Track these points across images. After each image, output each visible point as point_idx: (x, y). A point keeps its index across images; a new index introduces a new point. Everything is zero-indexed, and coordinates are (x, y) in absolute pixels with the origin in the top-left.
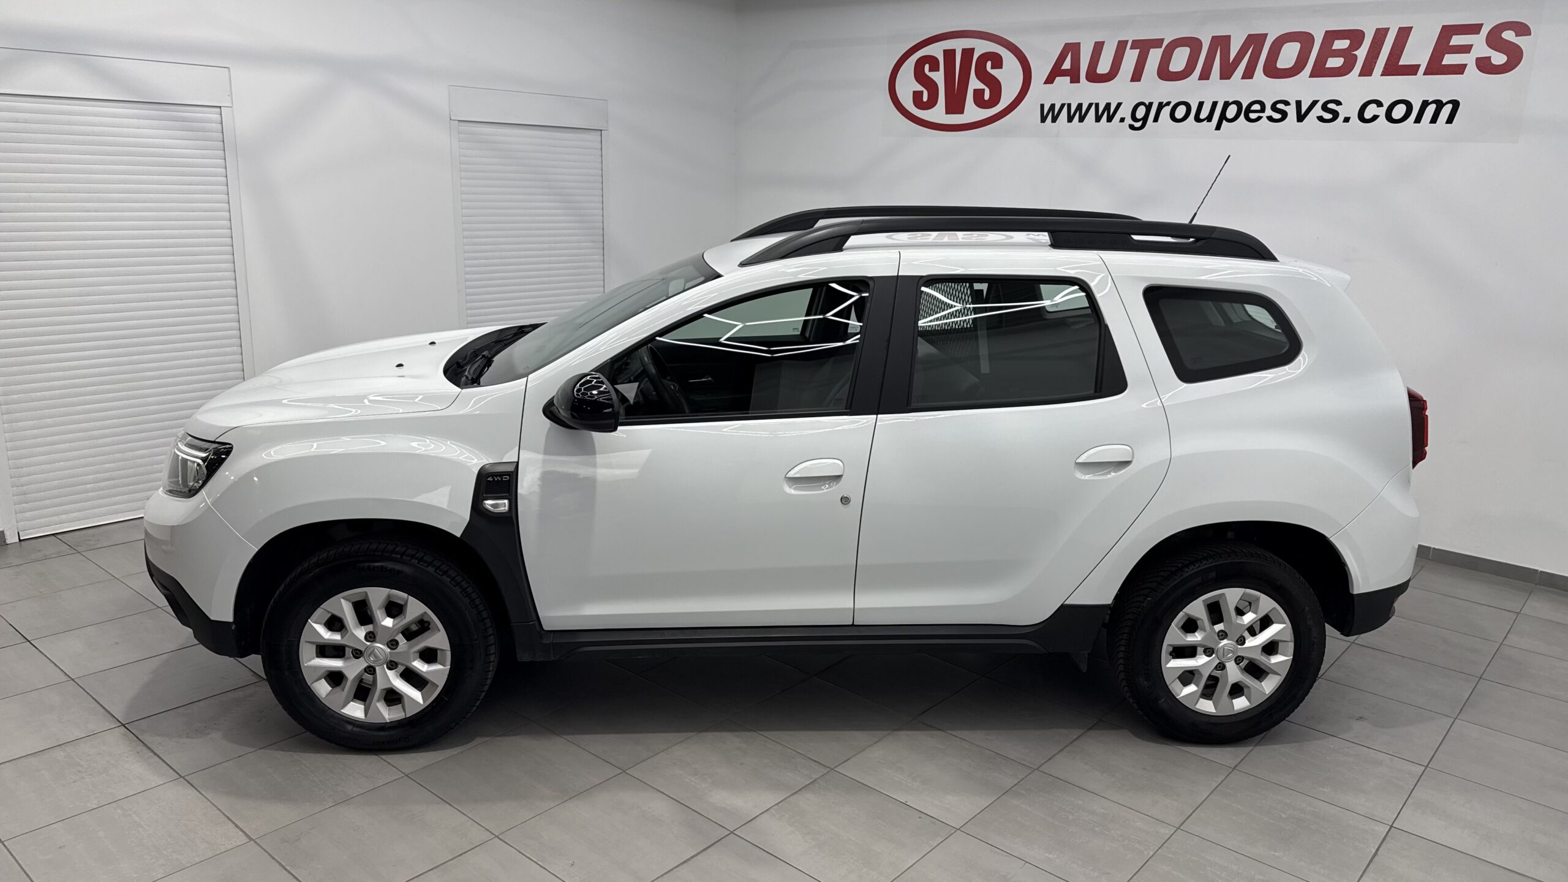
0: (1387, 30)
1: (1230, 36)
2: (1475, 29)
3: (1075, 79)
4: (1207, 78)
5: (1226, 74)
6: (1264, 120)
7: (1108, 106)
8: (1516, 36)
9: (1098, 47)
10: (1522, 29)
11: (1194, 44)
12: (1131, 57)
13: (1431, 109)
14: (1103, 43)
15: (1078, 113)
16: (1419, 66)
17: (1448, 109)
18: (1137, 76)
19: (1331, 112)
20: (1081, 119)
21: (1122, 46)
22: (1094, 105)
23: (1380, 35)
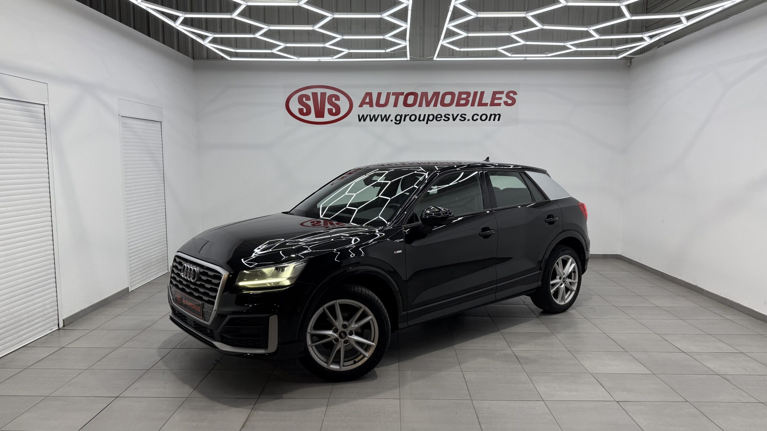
0: (477, 92)
1: (427, 93)
2: (502, 93)
3: (371, 105)
4: (422, 106)
5: (428, 105)
6: (442, 120)
7: (386, 116)
8: (514, 95)
9: (379, 94)
10: (515, 93)
11: (415, 94)
12: (392, 99)
13: (493, 116)
14: (381, 93)
15: (374, 118)
16: (488, 103)
17: (497, 116)
18: (395, 105)
19: (463, 118)
20: (376, 120)
21: (388, 94)
22: (380, 116)
23: (476, 93)
